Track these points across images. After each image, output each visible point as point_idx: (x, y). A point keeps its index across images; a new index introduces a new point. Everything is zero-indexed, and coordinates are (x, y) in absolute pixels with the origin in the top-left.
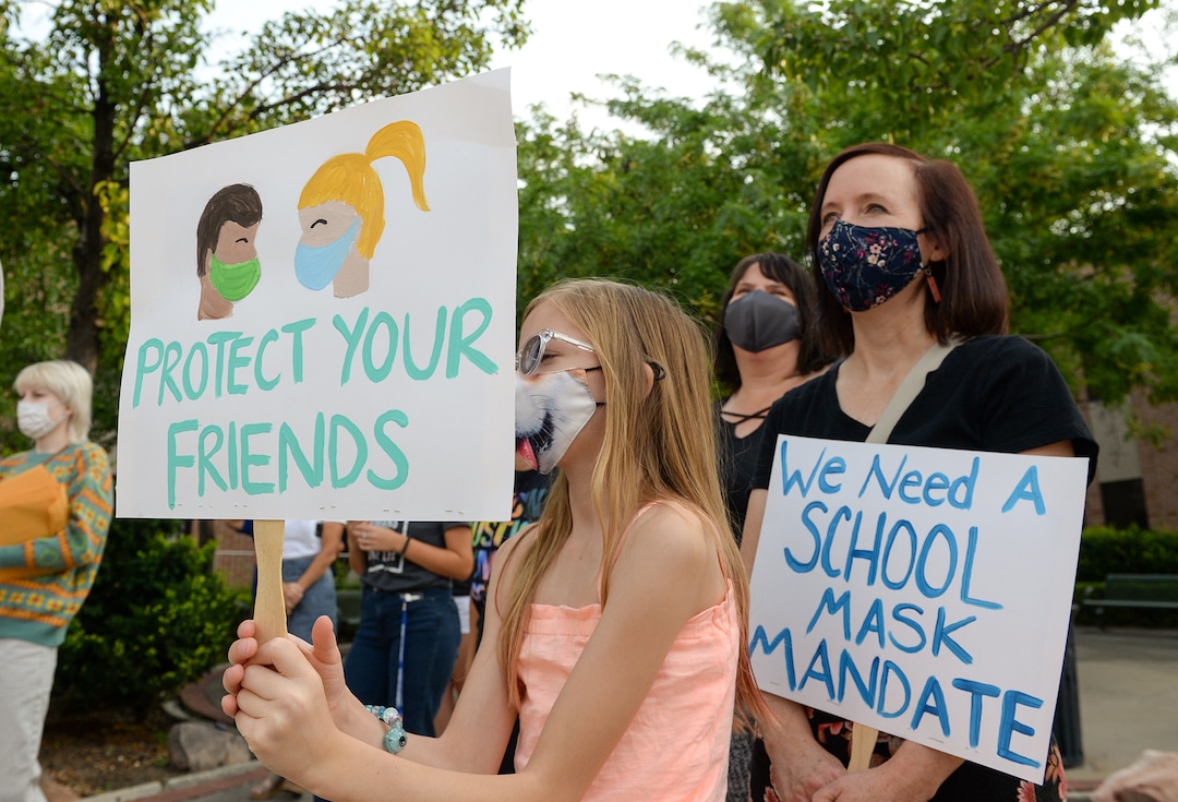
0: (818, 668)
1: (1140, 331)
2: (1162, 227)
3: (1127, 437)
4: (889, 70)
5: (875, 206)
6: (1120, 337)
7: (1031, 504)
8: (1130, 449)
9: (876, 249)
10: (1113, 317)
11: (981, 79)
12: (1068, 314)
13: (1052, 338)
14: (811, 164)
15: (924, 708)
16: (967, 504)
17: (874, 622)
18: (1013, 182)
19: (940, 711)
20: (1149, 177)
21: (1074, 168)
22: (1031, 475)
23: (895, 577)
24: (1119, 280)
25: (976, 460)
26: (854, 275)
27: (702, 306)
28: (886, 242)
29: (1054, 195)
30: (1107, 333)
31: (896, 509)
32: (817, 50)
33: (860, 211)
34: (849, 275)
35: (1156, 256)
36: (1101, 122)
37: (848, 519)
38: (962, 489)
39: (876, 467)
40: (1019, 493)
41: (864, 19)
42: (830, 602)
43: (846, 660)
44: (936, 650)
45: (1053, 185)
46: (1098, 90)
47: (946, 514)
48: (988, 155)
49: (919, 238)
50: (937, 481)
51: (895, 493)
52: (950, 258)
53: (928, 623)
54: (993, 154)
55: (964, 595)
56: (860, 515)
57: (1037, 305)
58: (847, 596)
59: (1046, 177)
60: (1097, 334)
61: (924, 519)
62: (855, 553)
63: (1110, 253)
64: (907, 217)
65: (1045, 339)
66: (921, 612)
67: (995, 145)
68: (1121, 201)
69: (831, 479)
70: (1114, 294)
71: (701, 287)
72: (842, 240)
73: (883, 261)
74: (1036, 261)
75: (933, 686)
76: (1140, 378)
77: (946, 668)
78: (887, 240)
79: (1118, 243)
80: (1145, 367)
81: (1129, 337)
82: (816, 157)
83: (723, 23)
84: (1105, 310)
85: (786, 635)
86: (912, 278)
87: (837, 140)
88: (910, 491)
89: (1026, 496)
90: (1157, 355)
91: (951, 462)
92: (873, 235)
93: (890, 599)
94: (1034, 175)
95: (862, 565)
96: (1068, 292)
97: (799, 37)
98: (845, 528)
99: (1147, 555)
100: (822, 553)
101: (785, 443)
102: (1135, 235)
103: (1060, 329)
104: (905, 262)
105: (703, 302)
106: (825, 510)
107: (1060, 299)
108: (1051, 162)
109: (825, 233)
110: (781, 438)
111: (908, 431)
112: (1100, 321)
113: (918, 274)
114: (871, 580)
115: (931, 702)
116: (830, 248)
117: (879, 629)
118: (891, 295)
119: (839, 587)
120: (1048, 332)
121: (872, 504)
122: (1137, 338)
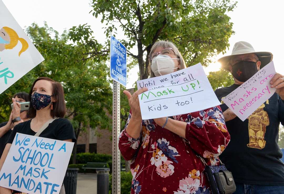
0: (16, 181)
1: (100, 115)
2: (107, 96)
3: (95, 135)
4: (59, 57)
5: (43, 90)
6: (96, 116)
7: (64, 150)
8: (96, 137)
9: (42, 98)
10: (95, 112)
11: (76, 64)
12: (88, 110)
13: (85, 114)
14: (41, 68)
15: (37, 188)
16: (52, 149)
17: (30, 172)
18: (82, 82)
19: (40, 189)
20: (106, 87)
21: (94, 82)
22: (65, 145)
23: (35, 163)
24: (98, 105)
25: (56, 141)
26: (37, 103)
27: (8, 95)
28: (44, 98)
29: (89, 86)
30: (94, 115)
31: (39, 149)
32: (46, 48)
33: (40, 90)
34: (36, 103)
35: (105, 102)
36: (100, 75)
37: (28, 151)
38: (52, 146)
39: (36, 141)
40: (62, 148)
41: (57, 45)
42: (21, 168)
43: (23, 180)
44: (41, 177)
45: (89, 85)
46: (100, 69)
47: (48, 151)
48: (78, 76)
49: (51, 97)
50: (48, 145)
51: (39, 146)
52: (56, 102)
53: (41, 172)
54: (80, 76)
55: (49, 167)
56: (31, 150)
57: (83, 107)
58: (25, 166)
59: (88, 83)
60: (92, 114)
61: (43, 151)
62: (28, 158)
63: (97, 99)
64: (49, 93)
65: (83, 114)
66: (40, 170)
67: (80, 74)
68: (101, 90)
69: (26, 143)
70: (97, 107)
71: (9, 91)
72: (36, 96)
73: (43, 101)
74: (84, 99)
75: (40, 184)
76: (99, 124)
77: (43, 180)
78: (45, 97)
79: (99, 98)
80: (99, 122)
81: (97, 116)
82: (43, 67)
83: (29, 31)
84: (94, 110)
85: (10, 175)
86: (49, 105)
87: (48, 65)
88: (42, 146)
89: (63, 148)
90: (102, 120)
91: (51, 141)
92: (42, 96)
93: (34, 167)
94: (86, 82)
95: (30, 160)
96: (88, 106)
97: (43, 45)
98: (27, 153)
99: (95, 159)
100: (21, 158)
101: (18, 134)
102: (102, 97)
103: (87, 112)
104: (48, 101)
105: (9, 94)
106: (24, 149)
107: (87, 107)
108: (90, 80)
109: (33, 94)
110: (17, 133)
111: (43, 135)
112: (93, 112)
113: (50, 104)
114: (31, 163)
115: (39, 187)
116: (33, 97)
117: (31, 173)
118: (44, 108)
119: (24, 164)
120: (84, 113)
121: (34, 148)
122: (99, 116)
